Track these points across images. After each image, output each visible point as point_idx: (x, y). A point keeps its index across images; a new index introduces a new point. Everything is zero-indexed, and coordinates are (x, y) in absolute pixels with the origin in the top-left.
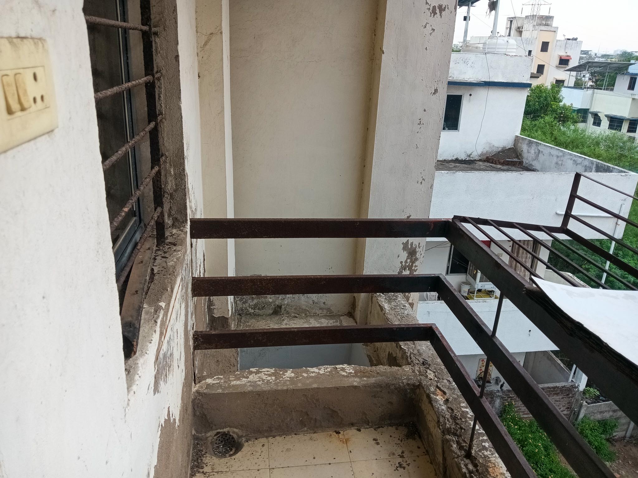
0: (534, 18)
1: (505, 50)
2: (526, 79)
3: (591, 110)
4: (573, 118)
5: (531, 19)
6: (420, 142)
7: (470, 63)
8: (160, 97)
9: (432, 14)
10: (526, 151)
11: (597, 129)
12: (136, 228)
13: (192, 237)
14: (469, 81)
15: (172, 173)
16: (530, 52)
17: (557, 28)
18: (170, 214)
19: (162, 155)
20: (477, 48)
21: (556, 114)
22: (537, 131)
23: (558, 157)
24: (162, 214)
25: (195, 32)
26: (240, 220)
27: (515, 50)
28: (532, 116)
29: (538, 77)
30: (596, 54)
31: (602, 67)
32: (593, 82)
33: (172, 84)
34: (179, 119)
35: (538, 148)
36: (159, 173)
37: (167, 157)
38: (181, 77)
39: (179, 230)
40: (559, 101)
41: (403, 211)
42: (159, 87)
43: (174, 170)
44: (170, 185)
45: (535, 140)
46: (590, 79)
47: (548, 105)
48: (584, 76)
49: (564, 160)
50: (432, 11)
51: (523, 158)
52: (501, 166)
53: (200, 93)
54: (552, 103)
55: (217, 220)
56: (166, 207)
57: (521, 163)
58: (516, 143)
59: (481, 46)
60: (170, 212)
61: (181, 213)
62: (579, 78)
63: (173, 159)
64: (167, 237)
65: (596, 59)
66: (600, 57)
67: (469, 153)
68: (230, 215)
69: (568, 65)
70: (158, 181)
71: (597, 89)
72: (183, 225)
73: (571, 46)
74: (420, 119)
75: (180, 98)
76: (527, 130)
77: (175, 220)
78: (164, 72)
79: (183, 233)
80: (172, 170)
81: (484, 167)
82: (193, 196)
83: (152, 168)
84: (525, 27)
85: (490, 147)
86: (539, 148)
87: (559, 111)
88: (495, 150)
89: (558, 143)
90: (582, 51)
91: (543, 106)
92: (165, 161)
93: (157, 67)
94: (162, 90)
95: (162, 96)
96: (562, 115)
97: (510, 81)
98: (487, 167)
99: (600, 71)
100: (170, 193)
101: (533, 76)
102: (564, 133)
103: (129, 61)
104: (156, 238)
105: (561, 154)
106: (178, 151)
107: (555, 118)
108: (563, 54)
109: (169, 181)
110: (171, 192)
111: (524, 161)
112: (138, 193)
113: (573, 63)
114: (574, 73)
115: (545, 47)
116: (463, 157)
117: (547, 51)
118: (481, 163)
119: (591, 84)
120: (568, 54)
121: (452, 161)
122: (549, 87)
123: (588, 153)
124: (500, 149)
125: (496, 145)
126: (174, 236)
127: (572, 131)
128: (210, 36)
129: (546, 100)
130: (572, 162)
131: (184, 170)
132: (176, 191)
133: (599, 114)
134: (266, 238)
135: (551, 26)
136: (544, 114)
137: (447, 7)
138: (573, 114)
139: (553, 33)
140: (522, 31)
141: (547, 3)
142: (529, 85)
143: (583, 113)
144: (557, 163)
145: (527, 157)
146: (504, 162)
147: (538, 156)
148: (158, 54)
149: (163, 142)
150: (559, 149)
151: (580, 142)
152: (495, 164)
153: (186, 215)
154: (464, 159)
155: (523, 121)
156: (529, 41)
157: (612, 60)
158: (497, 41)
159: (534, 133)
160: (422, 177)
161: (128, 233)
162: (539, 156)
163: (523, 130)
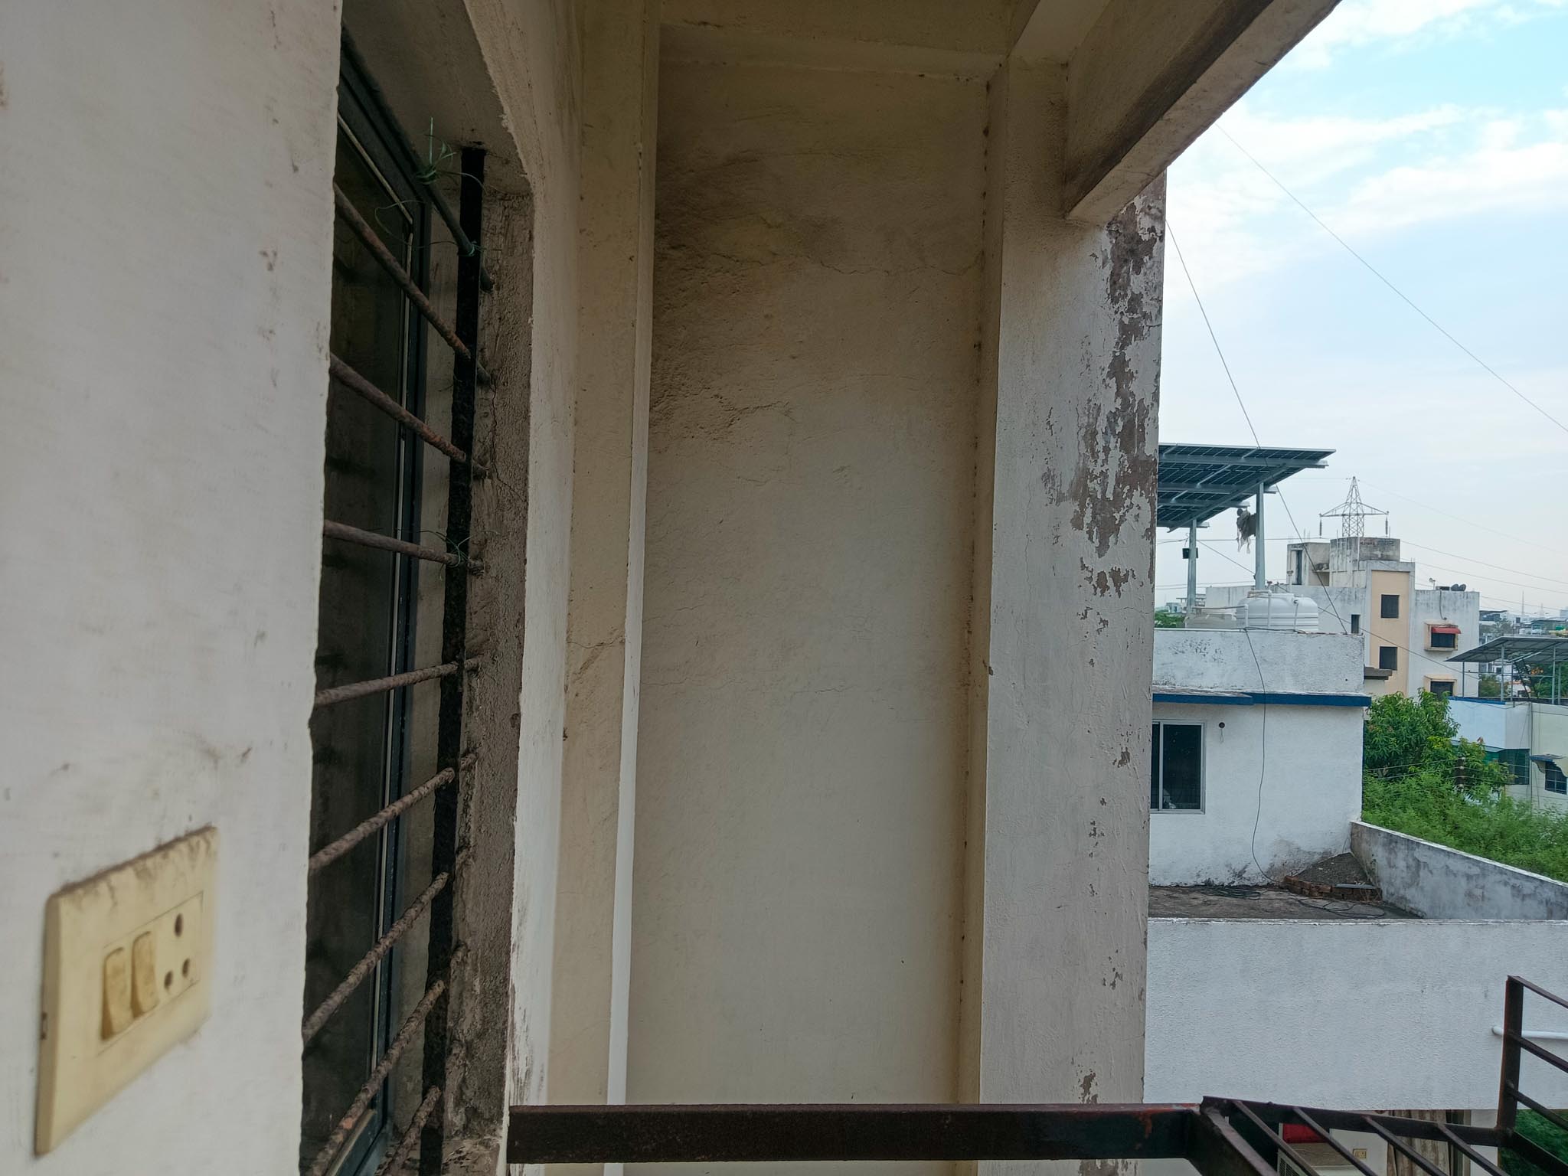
0: (1353, 545)
1: (1292, 622)
2: (1354, 686)
3: (1535, 753)
4: (1490, 774)
5: (1345, 547)
6: (1099, 880)
7: (1211, 652)
8: (467, 806)
9: (1099, 590)
10: (1385, 862)
11: (1559, 802)
12: (371, 1140)
13: (511, 1159)
14: (1213, 692)
15: (478, 989)
16: (1355, 618)
17: (1413, 564)
18: (461, 1096)
19: (458, 946)
20: (1222, 616)
21: (1446, 764)
22: (1404, 808)
23: (1469, 877)
24: (440, 1105)
25: (565, 642)
26: (639, 1110)
27: (1316, 622)
28: (1385, 770)
29: (1386, 678)
30: (1518, 620)
31: (1538, 650)
32: (1524, 684)
33: (498, 777)
34: (507, 857)
35: (1413, 855)
36: (445, 996)
37: (469, 951)
38: (520, 762)
39: (480, 1143)
40: (1449, 734)
41: (1073, 1063)
42: (467, 784)
43: (483, 981)
44: (468, 1021)
45: (1402, 835)
46: (1515, 677)
47: (1420, 743)
48: (1499, 671)
49: (1486, 886)
50: (1097, 583)
51: (1379, 881)
52: (1325, 902)
53: (566, 774)
54: (1430, 738)
55: (577, 1110)
56: (452, 1081)
57: (1376, 894)
58: (1356, 842)
59: (1232, 612)
60: (462, 1093)
61: (489, 1093)
62: (1487, 675)
63: (483, 953)
64: (446, 1164)
65: (1521, 630)
66: (1529, 627)
67: (1239, 868)
68: (616, 1097)
69: (1454, 647)
70: (438, 1018)
71: (1539, 701)
72: (492, 1127)
73: (1455, 603)
74: (1093, 823)
75: (513, 808)
76: (1378, 805)
77: (473, 1113)
78: (482, 751)
79: (487, 1152)
80: (477, 983)
81: (1282, 904)
82: (523, 1038)
83: (429, 986)
84: (1334, 563)
85: (1290, 853)
86: (1416, 855)
87: (1452, 758)
88: (1304, 859)
89: (1466, 841)
90: (1482, 613)
91: (1410, 744)
92: (462, 960)
93: (469, 739)
94: (475, 791)
95: (472, 804)
96: (1462, 768)
97: (1314, 691)
98: (1291, 904)
99: (1535, 659)
100: (466, 1042)
101: (1370, 676)
102: (1475, 814)
103: (406, 731)
104: (419, 1170)
105: (1475, 870)
106: (496, 935)
107: (1445, 774)
108: (1436, 620)
109: (467, 1011)
110: (469, 1038)
111: (1384, 887)
112: (385, 1068)
113: (1469, 641)
114: (1473, 666)
115: (1389, 606)
116: (1223, 878)
117: (1397, 617)
118: (1272, 894)
119: (1521, 688)
120: (1450, 622)
121: (1196, 888)
122: (1417, 701)
123: (1548, 862)
124: (1317, 858)
125: (1305, 847)
126: (465, 1163)
127: (1494, 806)
128: (596, 649)
129: (1413, 731)
130: (1508, 889)
131: (506, 980)
132: (480, 1035)
133: (1557, 763)
134: (703, 1160)
135: (1398, 561)
136: (1417, 766)
137: (1130, 573)
138: (1490, 763)
139: (1405, 575)
140: (1329, 573)
141: (1377, 512)
142: (1364, 701)
143: (1516, 762)
144: (1469, 894)
145: (1390, 878)
146: (1331, 890)
147: (1416, 874)
148: (473, 712)
149: (464, 912)
150: (1468, 858)
151: (1522, 836)
152: (1310, 895)
153: (502, 1099)
154: (1226, 884)
155: (1363, 784)
156: (1346, 595)
157: (1560, 632)
158: (1269, 601)
159: (1397, 815)
160: (1114, 969)
161: (349, 1160)
162: (1419, 876)
163: (1368, 805)
